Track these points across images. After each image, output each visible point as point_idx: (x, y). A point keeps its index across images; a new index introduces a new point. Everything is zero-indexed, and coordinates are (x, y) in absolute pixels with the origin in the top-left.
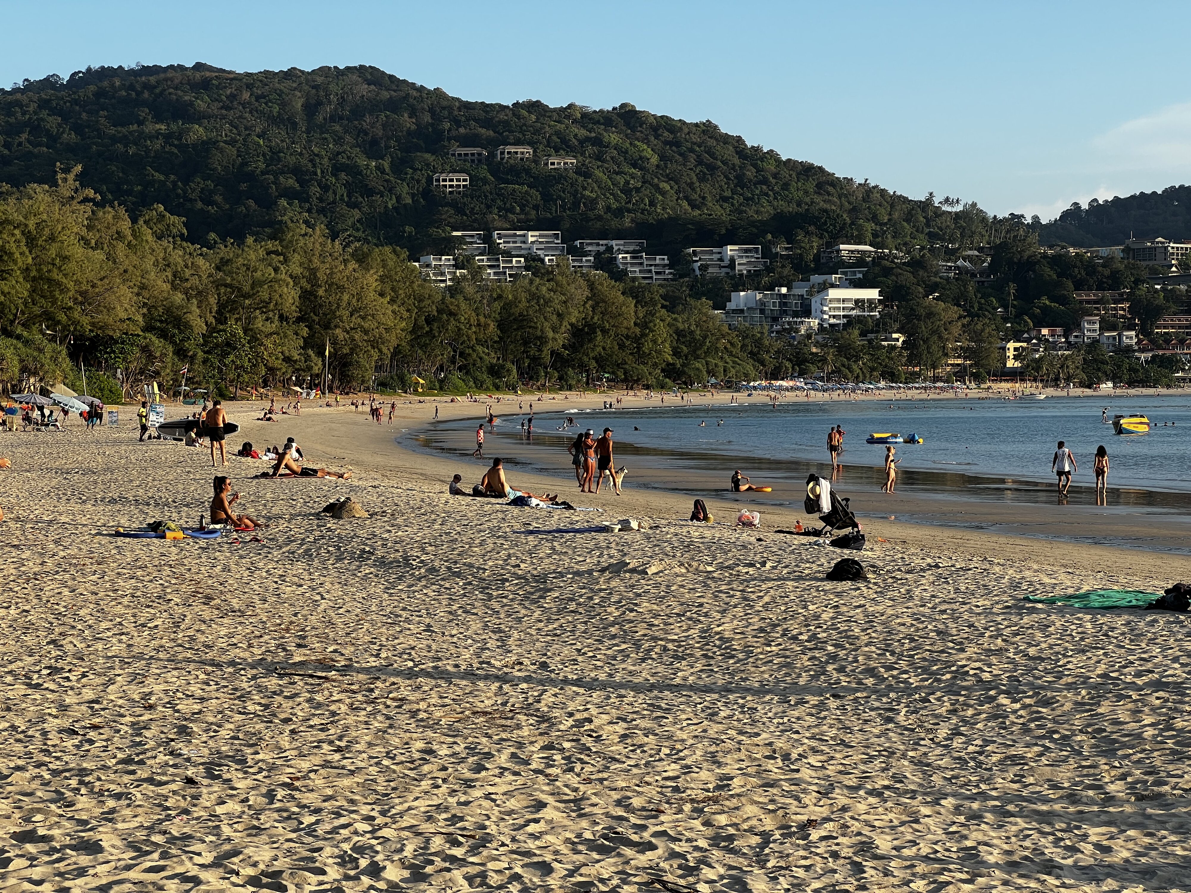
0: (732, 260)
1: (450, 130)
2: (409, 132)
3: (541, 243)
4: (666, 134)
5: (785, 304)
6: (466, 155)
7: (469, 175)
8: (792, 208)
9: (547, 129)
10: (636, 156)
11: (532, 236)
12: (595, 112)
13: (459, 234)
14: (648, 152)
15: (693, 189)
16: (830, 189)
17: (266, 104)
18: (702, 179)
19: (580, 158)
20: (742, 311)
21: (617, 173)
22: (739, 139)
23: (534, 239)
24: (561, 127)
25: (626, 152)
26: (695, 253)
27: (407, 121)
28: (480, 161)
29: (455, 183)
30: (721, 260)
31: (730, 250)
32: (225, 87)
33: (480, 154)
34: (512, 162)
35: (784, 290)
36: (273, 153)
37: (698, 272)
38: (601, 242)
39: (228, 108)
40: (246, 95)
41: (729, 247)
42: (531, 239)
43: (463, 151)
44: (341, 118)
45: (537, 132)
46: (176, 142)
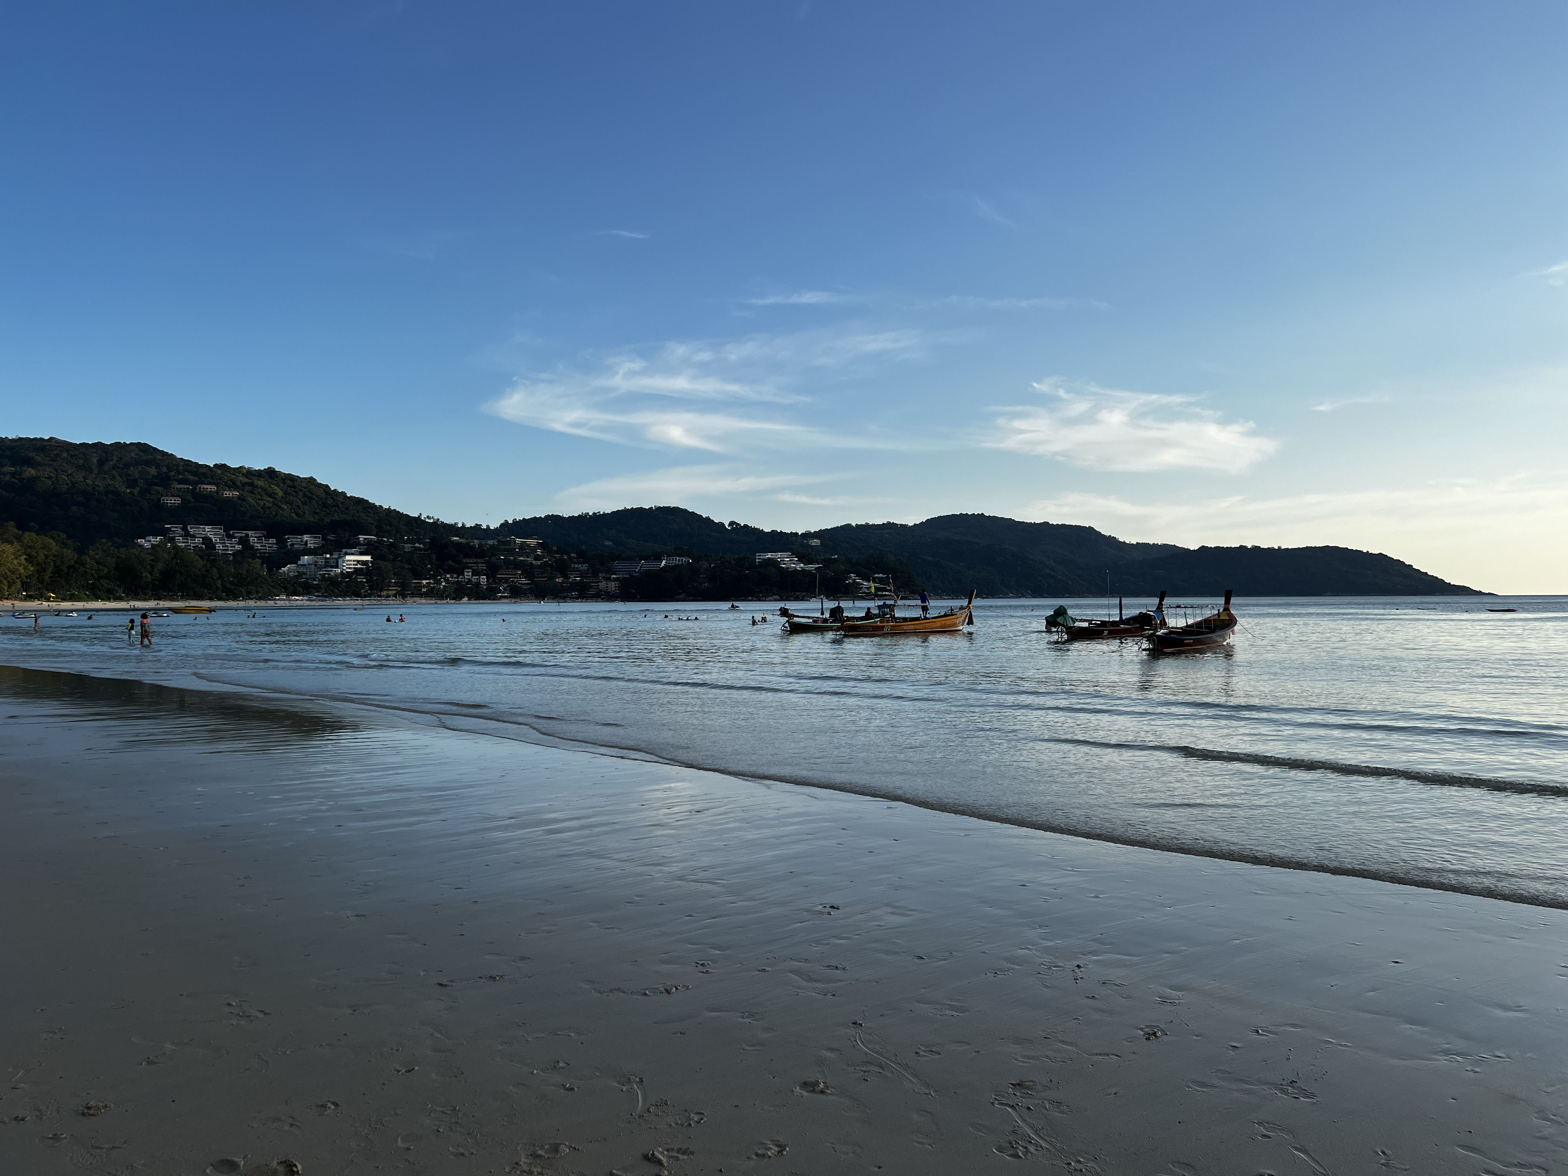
0: (307, 541)
1: (174, 476)
2: (154, 477)
3: (212, 532)
4: (289, 482)
5: (328, 562)
6: (181, 488)
7: (181, 498)
8: (349, 518)
9: (226, 477)
10: (271, 492)
11: (208, 529)
12: (255, 470)
13: (169, 526)
14: (278, 490)
15: (300, 508)
16: (370, 510)
17: (76, 459)
18: (304, 504)
19: (241, 492)
20: (305, 565)
21: (259, 500)
22: (327, 486)
23: (209, 530)
24: (233, 477)
25: (266, 490)
26: (289, 538)
27: (153, 471)
28: (188, 491)
29: (173, 502)
30: (302, 541)
31: (306, 537)
32: (54, 450)
33: (188, 488)
34: (205, 492)
35: (328, 556)
36: (73, 484)
37: (289, 547)
38: (243, 532)
39: (53, 460)
40: (65, 455)
41: (305, 536)
42: (207, 530)
43: (179, 486)
44: (118, 468)
45: (220, 479)
46: (18, 477)
